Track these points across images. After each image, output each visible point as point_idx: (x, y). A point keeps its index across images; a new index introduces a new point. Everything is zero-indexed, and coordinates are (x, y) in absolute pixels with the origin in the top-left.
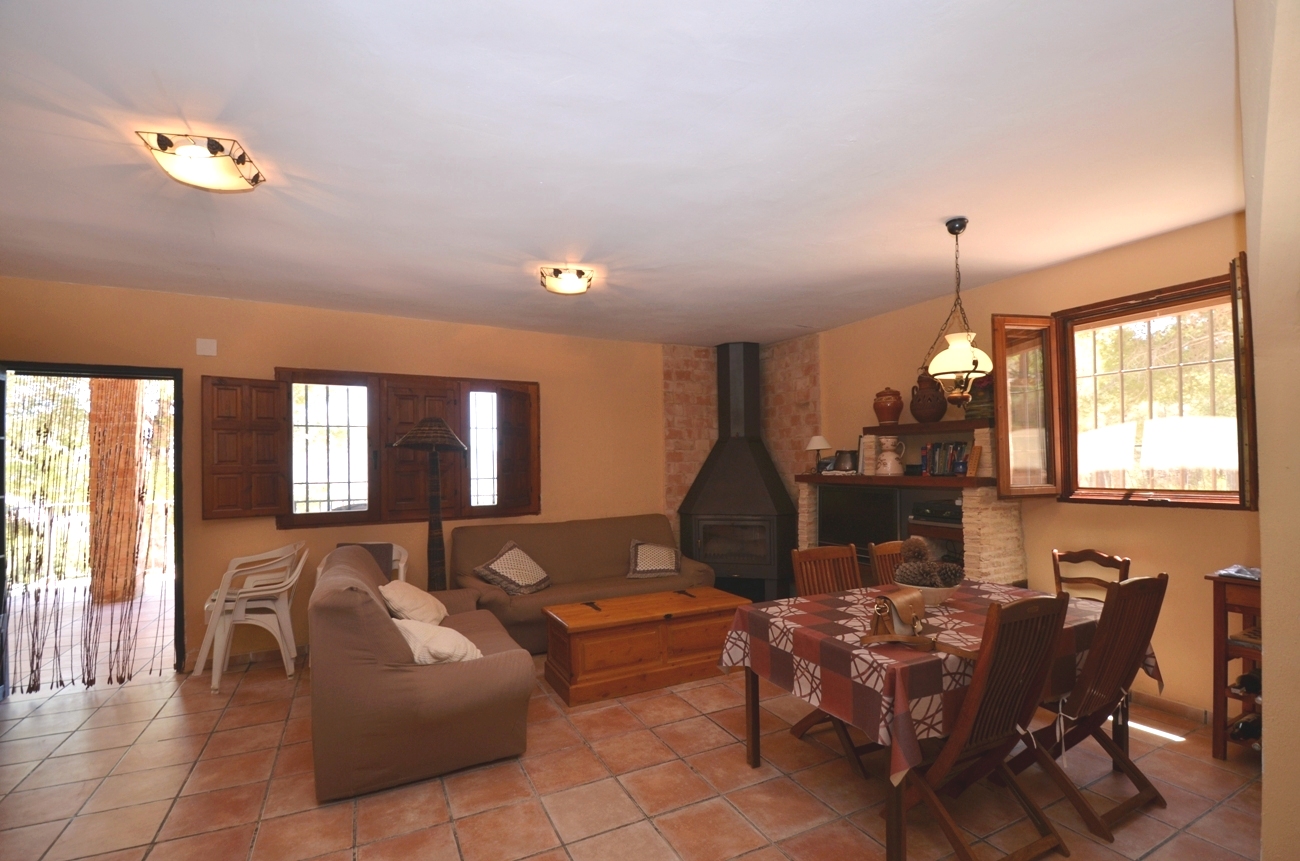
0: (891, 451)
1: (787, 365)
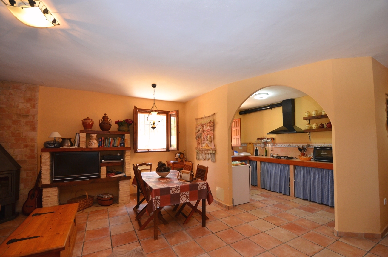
0: (95, 139)
1: (10, 94)
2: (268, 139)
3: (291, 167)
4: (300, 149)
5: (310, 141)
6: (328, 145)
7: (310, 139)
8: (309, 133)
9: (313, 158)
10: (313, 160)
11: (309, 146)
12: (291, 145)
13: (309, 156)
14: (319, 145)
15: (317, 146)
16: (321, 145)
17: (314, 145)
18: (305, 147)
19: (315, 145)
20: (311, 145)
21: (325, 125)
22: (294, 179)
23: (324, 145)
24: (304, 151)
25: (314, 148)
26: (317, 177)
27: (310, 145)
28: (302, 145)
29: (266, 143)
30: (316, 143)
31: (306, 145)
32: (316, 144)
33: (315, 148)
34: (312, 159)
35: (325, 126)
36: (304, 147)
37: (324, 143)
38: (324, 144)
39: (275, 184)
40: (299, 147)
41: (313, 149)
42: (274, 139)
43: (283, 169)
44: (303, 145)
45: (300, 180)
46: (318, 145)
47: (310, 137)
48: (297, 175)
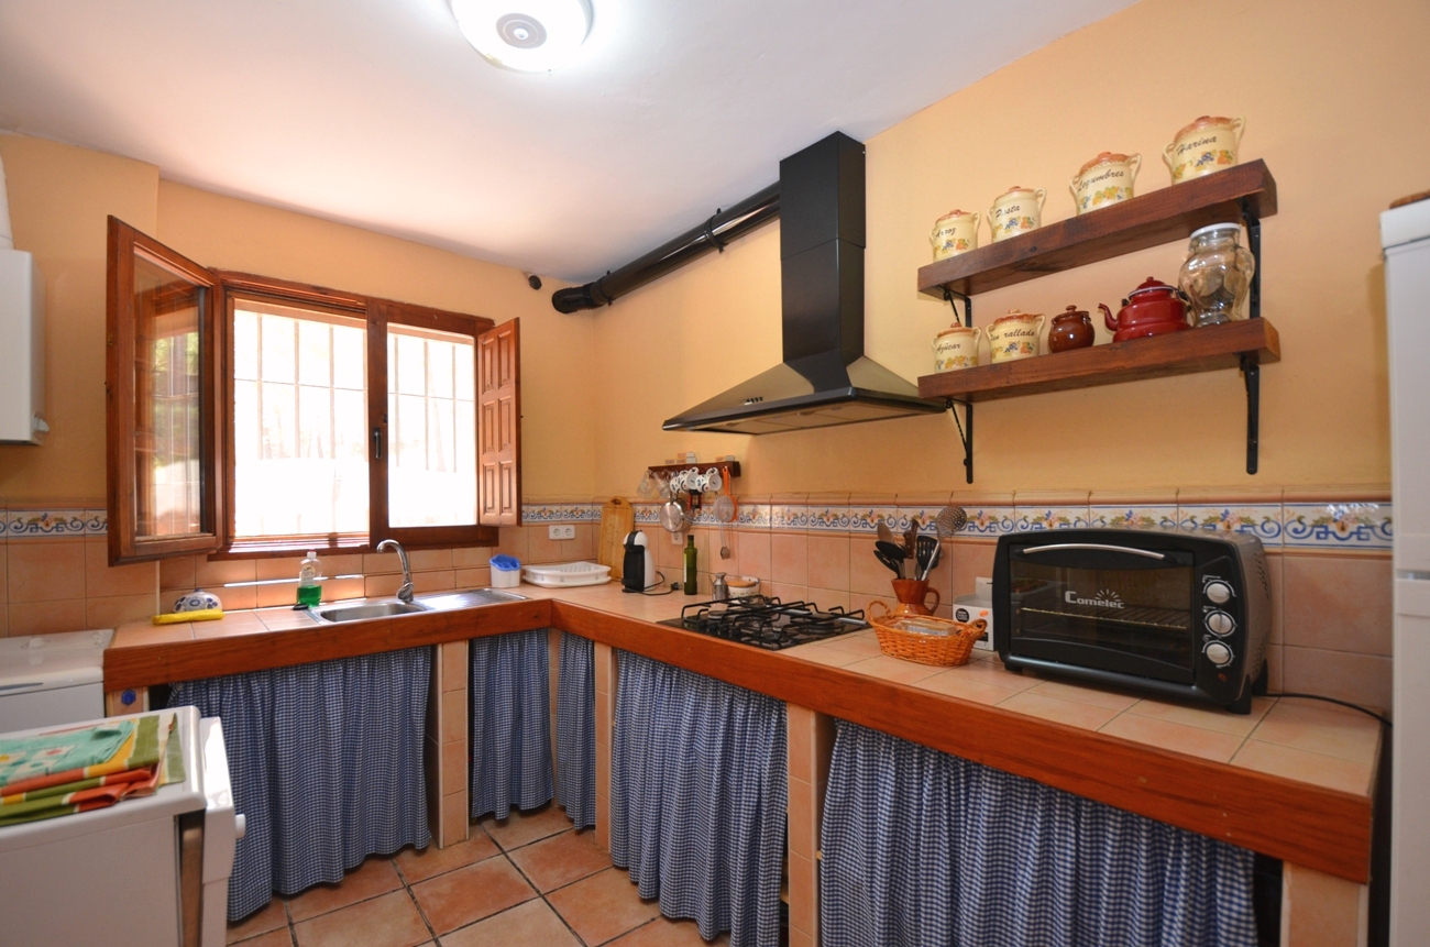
2: (703, 469)
3: (802, 728)
4: (889, 553)
5: (970, 479)
6: (1123, 511)
7: (968, 462)
8: (960, 410)
9: (990, 630)
10: (990, 644)
11: (960, 521)
12: (840, 511)
13: (956, 607)
14: (1044, 511)
15: (1026, 520)
16: (1056, 511)
17: (1000, 513)
18: (931, 533)
19: (1008, 512)
20: (977, 510)
21: (1097, 321)
22: (819, 848)
23: (1080, 512)
24: (923, 563)
25: (1002, 539)
26: (1025, 879)
27: (970, 512)
28: (910, 513)
29: (693, 501)
30: (1017, 499)
31: (936, 512)
32: (1014, 505)
33: (1009, 546)
34: (985, 638)
35: (1103, 336)
36: (926, 530)
37: (1084, 497)
38: (1088, 503)
39: (685, 853)
40: (882, 530)
41: (991, 552)
42: (735, 469)
43: (744, 732)
44: (917, 511)
45: (862, 863)
46: (1032, 514)
47: (968, 445)
48: (846, 805)
